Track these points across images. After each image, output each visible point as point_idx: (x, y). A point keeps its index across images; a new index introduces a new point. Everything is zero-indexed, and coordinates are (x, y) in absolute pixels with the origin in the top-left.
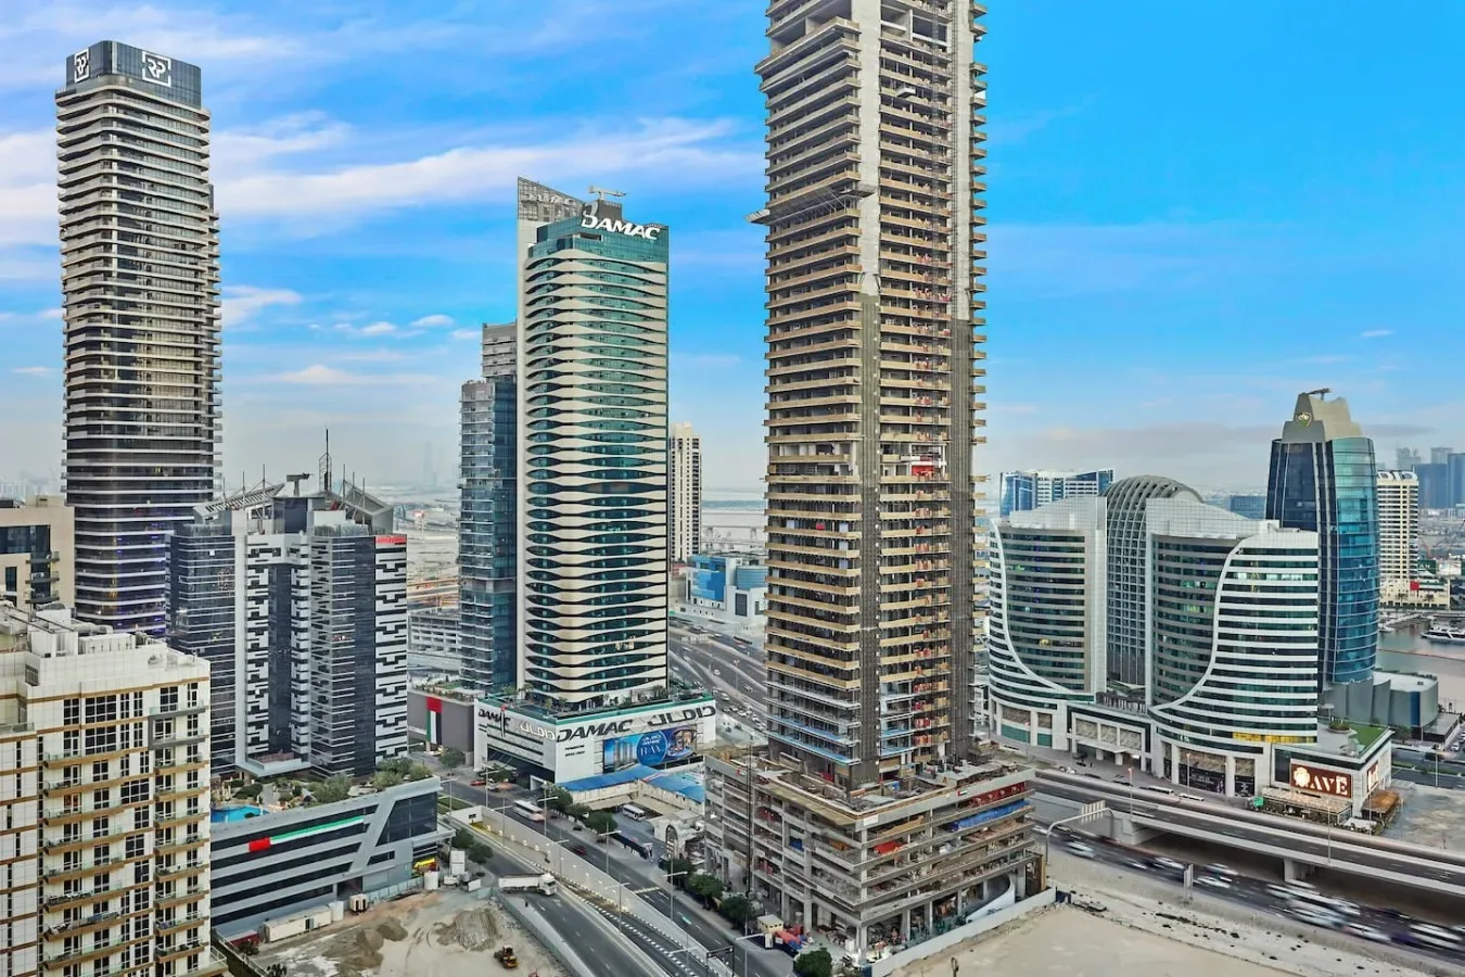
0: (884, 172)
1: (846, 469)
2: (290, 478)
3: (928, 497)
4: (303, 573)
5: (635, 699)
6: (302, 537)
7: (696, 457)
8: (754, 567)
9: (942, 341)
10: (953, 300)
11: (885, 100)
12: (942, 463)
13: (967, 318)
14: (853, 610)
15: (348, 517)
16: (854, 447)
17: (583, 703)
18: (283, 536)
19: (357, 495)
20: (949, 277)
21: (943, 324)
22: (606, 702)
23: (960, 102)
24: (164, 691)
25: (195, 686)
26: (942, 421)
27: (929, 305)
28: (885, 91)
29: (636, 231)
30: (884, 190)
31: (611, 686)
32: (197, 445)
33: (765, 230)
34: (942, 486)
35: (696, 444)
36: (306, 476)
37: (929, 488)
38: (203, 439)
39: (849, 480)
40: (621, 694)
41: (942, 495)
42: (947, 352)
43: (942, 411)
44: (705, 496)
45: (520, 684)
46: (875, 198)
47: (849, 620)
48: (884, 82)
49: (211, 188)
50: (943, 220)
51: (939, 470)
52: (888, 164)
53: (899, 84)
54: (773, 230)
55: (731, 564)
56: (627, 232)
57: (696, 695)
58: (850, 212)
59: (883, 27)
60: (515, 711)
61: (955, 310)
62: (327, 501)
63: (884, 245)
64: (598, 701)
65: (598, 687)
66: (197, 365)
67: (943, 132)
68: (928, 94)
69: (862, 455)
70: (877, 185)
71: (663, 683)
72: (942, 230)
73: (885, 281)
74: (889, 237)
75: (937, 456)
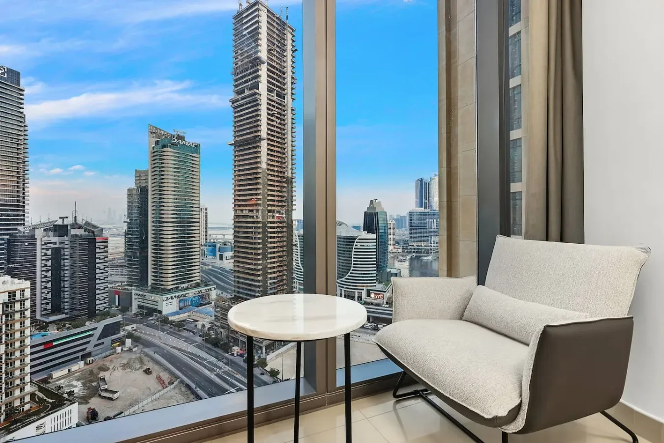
0: (268, 134)
1: (257, 217)
2: (60, 218)
3: (281, 225)
4: (66, 250)
5: (190, 287)
6: (66, 238)
7: (206, 214)
8: (225, 246)
9: (284, 182)
10: (287, 171)
11: (268, 114)
12: (284, 216)
13: (291, 176)
14: (260, 257)
15: (85, 231)
16: (260, 211)
17: (172, 289)
18: (57, 238)
19: (88, 224)
20: (286, 165)
21: (284, 178)
22: (180, 288)
23: (289, 117)
24: (9, 293)
25: (24, 291)
26: (284, 204)
27: (281, 172)
28: (269, 112)
29: (190, 144)
30: (268, 139)
31: (181, 283)
32: (18, 206)
33: (233, 147)
34: (284, 222)
35: (206, 210)
36: (67, 217)
37: (281, 223)
38: (21, 204)
39: (258, 220)
40: (185, 285)
41: (285, 225)
42: (286, 185)
43: (284, 202)
44: (209, 226)
45: (149, 284)
46: (265, 141)
47: (259, 260)
48: (268, 109)
49: (25, 115)
50: (284, 149)
51: (284, 218)
52: (269, 132)
53: (272, 110)
54: (235, 147)
55: (218, 245)
56: (187, 144)
57: (210, 284)
58: (258, 144)
59: (268, 94)
60: (148, 293)
61: (287, 174)
62: (75, 225)
63: (268, 154)
64: (177, 288)
65: (177, 284)
66: (18, 177)
67: (284, 125)
68: (280, 114)
69: (262, 212)
70: (266, 137)
71: (199, 281)
72: (284, 152)
73: (269, 165)
74: (269, 152)
75: (283, 214)
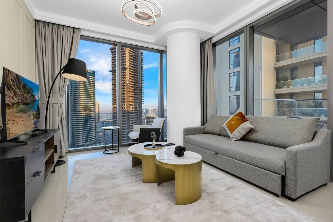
0: (129, 66)
1: (124, 108)
3: (136, 112)
5: (90, 144)
8: (108, 123)
9: (138, 90)
10: (139, 84)
11: (130, 56)
12: (138, 107)
13: (141, 87)
16: (126, 105)
17: (82, 145)
20: (139, 81)
21: (138, 88)
22: (86, 145)
23: (140, 57)
27: (136, 85)
28: (130, 55)
29: (89, 71)
30: (129, 68)
31: (86, 142)
34: (138, 110)
35: (98, 105)
37: (136, 110)
39: (125, 109)
40: (88, 143)
41: (138, 111)
42: (139, 92)
43: (138, 100)
46: (128, 69)
47: (125, 129)
48: (129, 53)
50: (138, 73)
51: (137, 108)
52: (130, 65)
53: (131, 54)
54: (113, 73)
55: (105, 122)
56: (88, 72)
57: (100, 142)
58: (125, 71)
61: (139, 86)
63: (130, 76)
64: (84, 144)
65: (84, 142)
67: (138, 61)
68: (136, 56)
69: (127, 106)
70: (128, 67)
71: (95, 141)
72: (138, 75)
73: (130, 81)
74: (130, 75)
75: (137, 106)
